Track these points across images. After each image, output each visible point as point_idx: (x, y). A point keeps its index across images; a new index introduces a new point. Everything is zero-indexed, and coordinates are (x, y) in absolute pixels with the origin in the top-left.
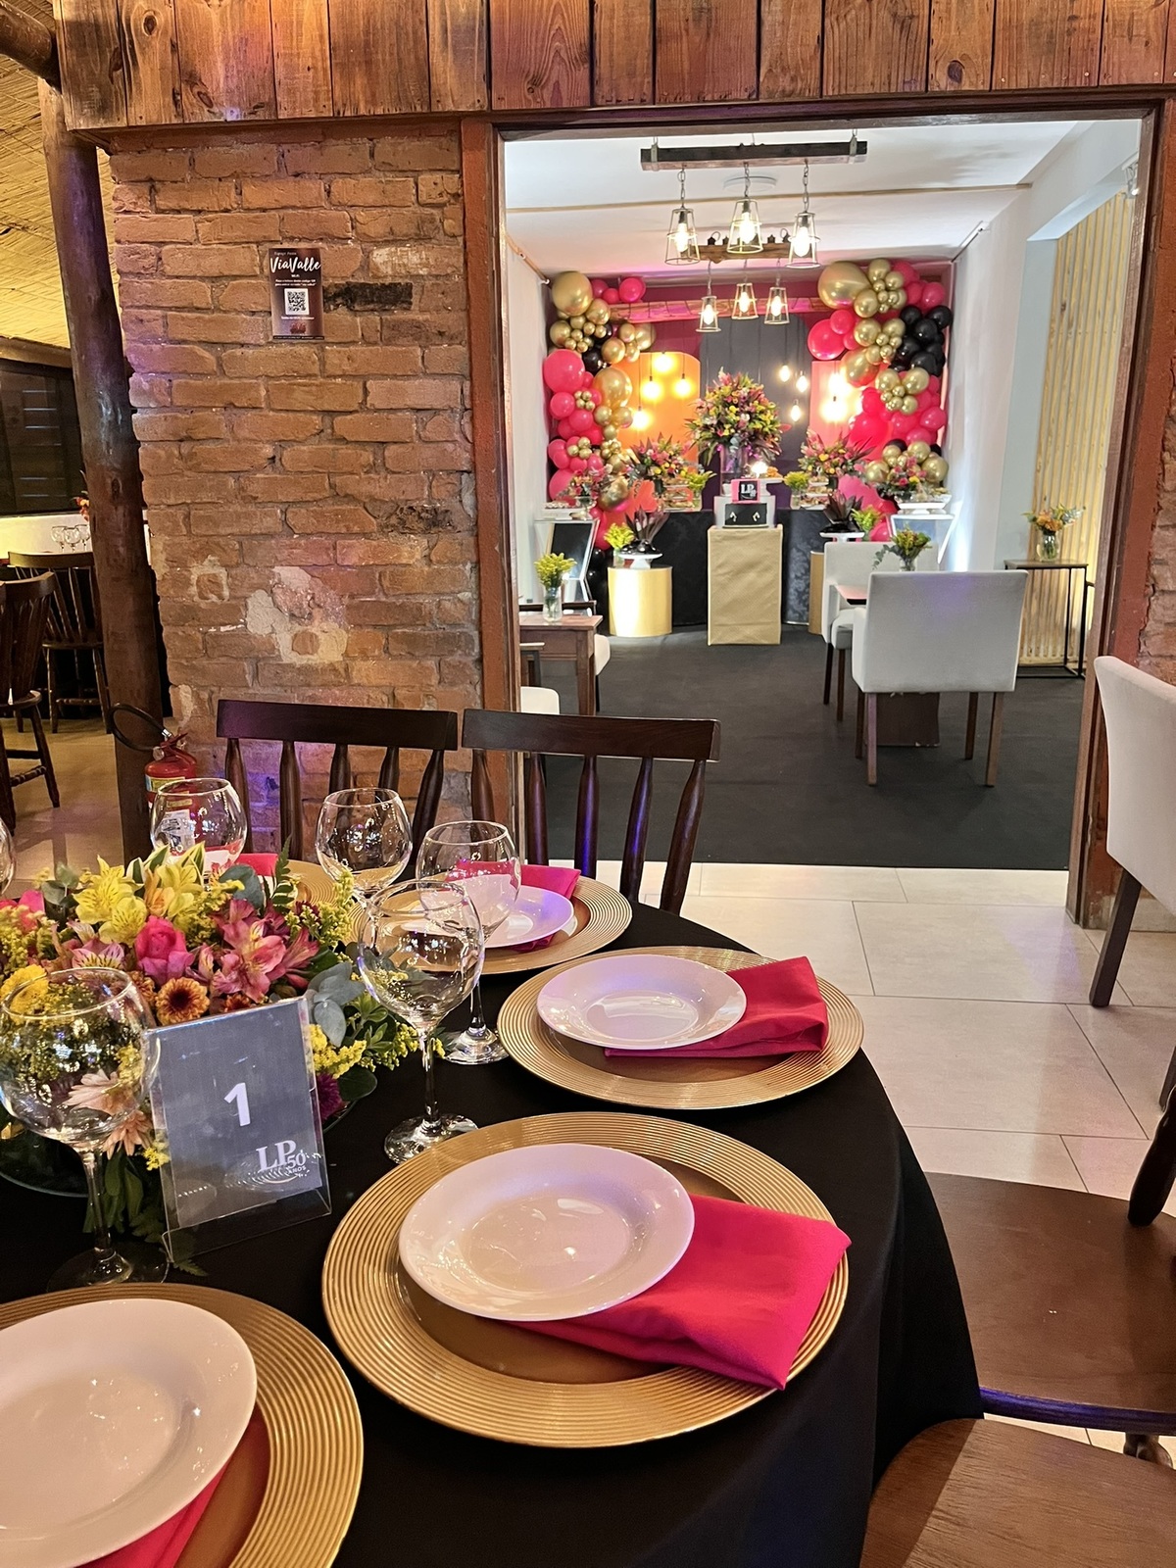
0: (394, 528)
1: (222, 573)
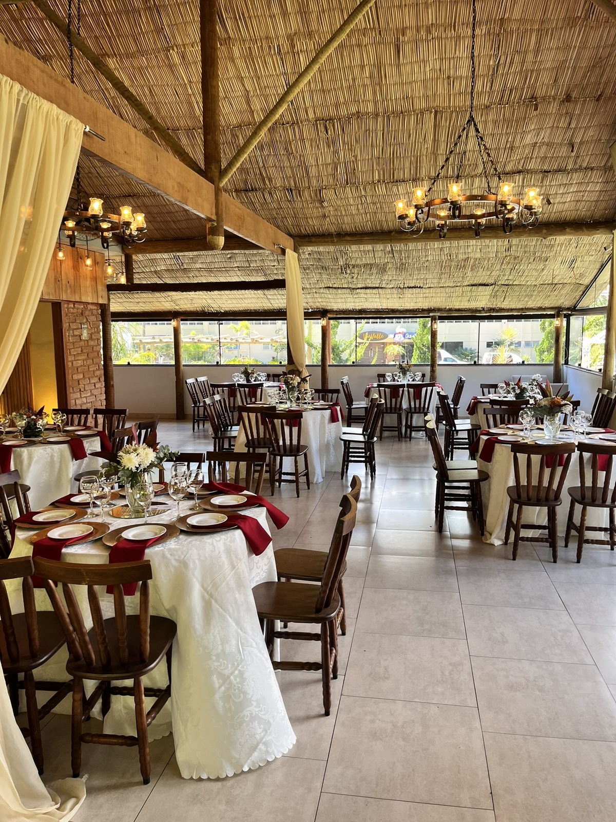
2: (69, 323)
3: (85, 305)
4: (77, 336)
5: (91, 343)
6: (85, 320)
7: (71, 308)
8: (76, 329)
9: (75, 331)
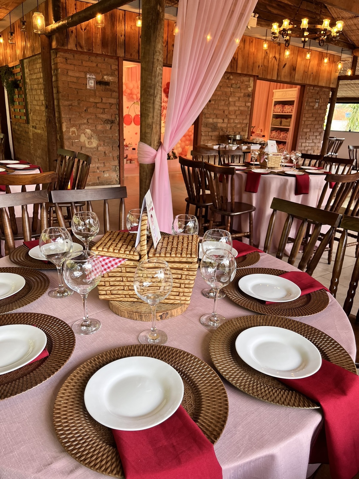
0: (106, 123)
1: (76, 130)
2: (308, 98)
3: (321, 89)
4: (311, 106)
5: (320, 111)
6: (319, 97)
7: (311, 89)
8: (312, 102)
9: (310, 103)
